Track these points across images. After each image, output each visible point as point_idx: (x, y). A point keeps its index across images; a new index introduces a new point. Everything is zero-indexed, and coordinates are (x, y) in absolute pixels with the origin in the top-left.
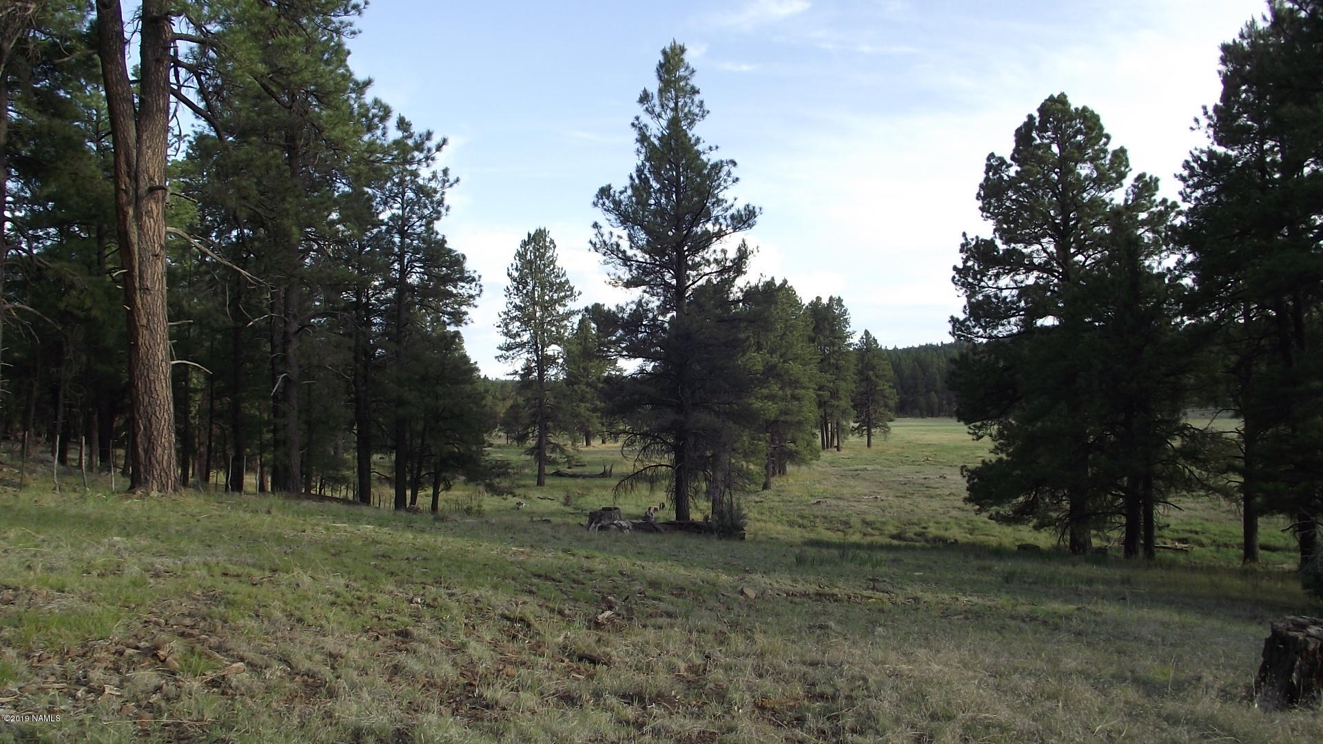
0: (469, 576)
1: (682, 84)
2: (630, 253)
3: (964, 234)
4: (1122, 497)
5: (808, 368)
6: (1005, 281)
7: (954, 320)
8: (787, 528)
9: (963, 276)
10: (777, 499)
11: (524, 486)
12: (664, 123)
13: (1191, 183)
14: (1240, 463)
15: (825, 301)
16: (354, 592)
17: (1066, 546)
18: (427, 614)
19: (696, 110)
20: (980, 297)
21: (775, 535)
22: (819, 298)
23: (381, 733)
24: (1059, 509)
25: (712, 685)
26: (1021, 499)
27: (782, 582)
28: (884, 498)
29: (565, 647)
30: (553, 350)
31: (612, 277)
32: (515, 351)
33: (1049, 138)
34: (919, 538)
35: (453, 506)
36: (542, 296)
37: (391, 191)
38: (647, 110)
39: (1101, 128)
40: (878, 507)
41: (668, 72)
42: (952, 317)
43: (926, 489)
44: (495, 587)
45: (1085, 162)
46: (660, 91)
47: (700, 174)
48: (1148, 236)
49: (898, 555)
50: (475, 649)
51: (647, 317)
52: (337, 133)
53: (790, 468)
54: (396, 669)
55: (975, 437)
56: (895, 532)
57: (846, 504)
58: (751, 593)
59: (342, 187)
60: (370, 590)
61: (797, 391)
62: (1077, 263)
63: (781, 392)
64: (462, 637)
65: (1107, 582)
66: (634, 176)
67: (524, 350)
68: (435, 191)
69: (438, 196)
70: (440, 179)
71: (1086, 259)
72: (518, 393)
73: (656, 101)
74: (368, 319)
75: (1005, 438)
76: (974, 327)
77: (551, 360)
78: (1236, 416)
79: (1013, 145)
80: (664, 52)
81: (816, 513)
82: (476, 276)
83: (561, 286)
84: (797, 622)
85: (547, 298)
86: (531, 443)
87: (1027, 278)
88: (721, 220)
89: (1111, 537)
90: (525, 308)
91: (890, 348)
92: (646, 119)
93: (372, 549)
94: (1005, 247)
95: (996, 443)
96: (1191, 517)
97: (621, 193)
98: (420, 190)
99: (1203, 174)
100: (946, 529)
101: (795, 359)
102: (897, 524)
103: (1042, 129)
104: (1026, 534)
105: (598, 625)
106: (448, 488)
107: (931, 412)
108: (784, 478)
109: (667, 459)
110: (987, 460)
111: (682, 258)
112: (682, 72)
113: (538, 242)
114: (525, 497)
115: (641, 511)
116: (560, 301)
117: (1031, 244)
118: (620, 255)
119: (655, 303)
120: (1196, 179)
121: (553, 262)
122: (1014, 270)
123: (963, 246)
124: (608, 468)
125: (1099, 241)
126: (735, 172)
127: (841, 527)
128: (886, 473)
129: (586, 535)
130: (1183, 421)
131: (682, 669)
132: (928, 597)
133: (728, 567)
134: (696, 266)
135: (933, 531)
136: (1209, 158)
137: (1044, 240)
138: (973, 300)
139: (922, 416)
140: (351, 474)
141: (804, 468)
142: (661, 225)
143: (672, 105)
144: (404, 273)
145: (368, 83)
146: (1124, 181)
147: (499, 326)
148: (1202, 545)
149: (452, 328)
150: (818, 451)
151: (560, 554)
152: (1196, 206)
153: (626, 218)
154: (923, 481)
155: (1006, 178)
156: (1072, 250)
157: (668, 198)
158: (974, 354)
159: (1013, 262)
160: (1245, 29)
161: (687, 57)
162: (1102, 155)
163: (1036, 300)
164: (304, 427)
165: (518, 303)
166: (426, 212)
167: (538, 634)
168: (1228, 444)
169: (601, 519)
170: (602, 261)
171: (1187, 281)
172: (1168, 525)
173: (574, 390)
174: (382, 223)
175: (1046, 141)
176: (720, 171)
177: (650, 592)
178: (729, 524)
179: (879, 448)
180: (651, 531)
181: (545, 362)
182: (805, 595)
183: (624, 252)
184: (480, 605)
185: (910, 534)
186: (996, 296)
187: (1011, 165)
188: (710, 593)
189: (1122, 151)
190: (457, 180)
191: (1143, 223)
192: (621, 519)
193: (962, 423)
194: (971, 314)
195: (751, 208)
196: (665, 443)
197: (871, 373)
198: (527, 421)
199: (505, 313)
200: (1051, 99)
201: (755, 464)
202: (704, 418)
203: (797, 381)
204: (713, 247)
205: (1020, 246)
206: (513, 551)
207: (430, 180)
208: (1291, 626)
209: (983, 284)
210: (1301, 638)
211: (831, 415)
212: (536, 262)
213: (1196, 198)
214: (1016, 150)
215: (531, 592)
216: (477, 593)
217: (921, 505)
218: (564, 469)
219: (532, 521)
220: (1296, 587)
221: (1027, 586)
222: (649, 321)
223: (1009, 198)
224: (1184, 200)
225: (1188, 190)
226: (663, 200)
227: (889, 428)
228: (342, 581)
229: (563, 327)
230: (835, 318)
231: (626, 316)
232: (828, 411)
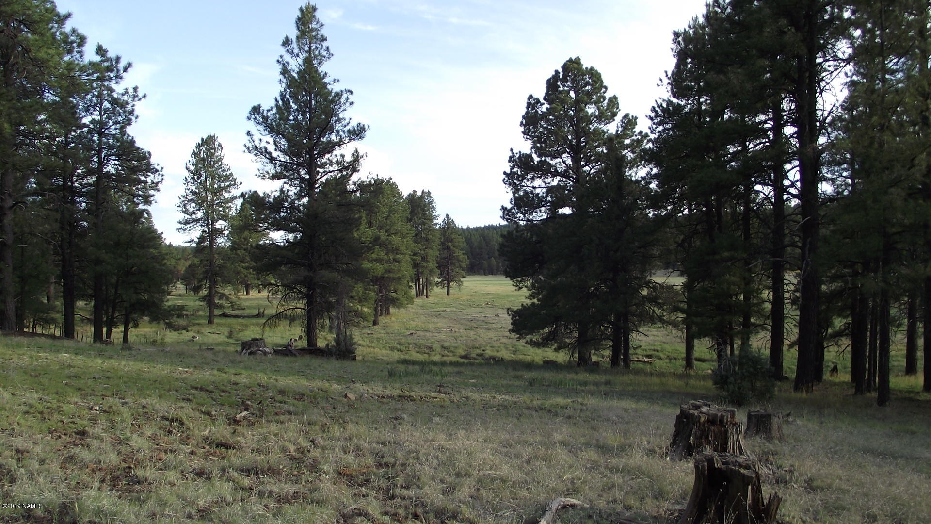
0: (140, 390)
1: (314, 34)
2: (275, 154)
3: (511, 150)
4: (610, 328)
5: (405, 240)
6: (538, 182)
7: (504, 209)
8: (389, 352)
9: (511, 179)
10: (383, 332)
11: (198, 324)
12: (300, 61)
13: (656, 121)
14: (684, 306)
15: (419, 193)
16: (45, 404)
17: (575, 361)
18: (103, 418)
19: (324, 53)
20: (521, 193)
21: (380, 357)
22: (414, 191)
23: (49, 506)
24: (571, 337)
25: (310, 460)
26: (546, 330)
27: (377, 388)
28: (457, 330)
29: (207, 438)
30: (220, 224)
31: (261, 172)
32: (191, 225)
33: (568, 86)
34: (479, 358)
35: (142, 340)
36: (212, 184)
37: (91, 101)
38: (288, 51)
39: (602, 82)
40: (453, 336)
41: (304, 24)
42: (502, 206)
43: (486, 324)
44: (160, 397)
45: (591, 104)
46: (298, 38)
47: (326, 100)
48: (630, 156)
49: (462, 369)
50: (137, 441)
51: (287, 202)
52: (42, 55)
53: (392, 310)
54: (71, 458)
55: (517, 288)
56: (463, 353)
57: (431, 335)
58: (352, 396)
59: (50, 97)
60: (59, 401)
61: (398, 256)
62: (585, 172)
63: (386, 257)
64: (129, 434)
65: (596, 384)
66: (279, 99)
67: (199, 224)
68: (127, 103)
69: (129, 107)
70: (131, 94)
71: (591, 169)
72: (195, 256)
73: (295, 45)
74: (72, 199)
75: (537, 290)
76: (517, 213)
77: (220, 232)
78: (682, 275)
79: (545, 90)
80: (301, 10)
81: (409, 341)
82: (159, 168)
83: (227, 177)
84: (382, 415)
85: (216, 186)
86: (204, 292)
87: (553, 180)
88: (341, 133)
89: (602, 355)
90: (199, 193)
91: (465, 227)
92: (287, 58)
93: (67, 371)
94: (538, 159)
95: (530, 292)
96: (655, 341)
97: (268, 111)
98: (115, 102)
99: (664, 116)
100: (498, 351)
101: (396, 234)
102: (465, 348)
103: (564, 80)
104: (550, 353)
105: (236, 422)
106: (136, 326)
107: (490, 271)
108: (388, 317)
109: (302, 304)
110: (524, 304)
111: (312, 159)
112: (314, 25)
113: (208, 144)
114: (198, 332)
115: (284, 342)
116: (226, 189)
117: (555, 158)
118: (268, 156)
119: (292, 191)
120: (659, 119)
121: (220, 160)
122: (544, 175)
123: (510, 157)
124: (262, 311)
125: (599, 157)
126: (352, 98)
127: (427, 351)
128: (459, 313)
129: (238, 358)
130: (648, 278)
131: (292, 450)
132: (475, 396)
133: (339, 380)
134: (323, 166)
135: (489, 352)
136: (668, 105)
137: (564, 155)
138: (517, 195)
139: (485, 274)
140: (60, 317)
141: (402, 310)
142: (299, 135)
143: (307, 48)
144: (101, 164)
145: (68, 16)
146: (615, 118)
147: (179, 206)
148: (660, 359)
149: (141, 207)
150: (412, 298)
151: (216, 372)
152: (659, 137)
153: (272, 130)
154: (484, 319)
155: (540, 112)
156: (582, 163)
157: (304, 115)
158: (517, 232)
159: (544, 170)
160: (692, 23)
161: (318, 14)
162: (602, 100)
163: (558, 196)
164: (17, 280)
165: (194, 189)
166: (120, 119)
167: (189, 429)
168: (677, 293)
169: (251, 347)
170: (254, 160)
171: (653, 186)
172: (641, 346)
173: (236, 254)
174: (85, 125)
175: (566, 88)
176: (340, 98)
177: (279, 398)
178: (344, 349)
179: (455, 296)
180: (287, 355)
181: (213, 233)
182: (391, 397)
183: (270, 154)
184: (146, 410)
185: (473, 355)
186: (532, 192)
187: (543, 104)
188: (322, 398)
189: (615, 98)
190: (145, 96)
191: (627, 147)
192: (265, 347)
193: (508, 279)
194: (515, 205)
195: (362, 125)
196: (300, 292)
197: (450, 244)
198: (201, 276)
199: (184, 197)
200: (570, 60)
201: (368, 308)
202: (326, 274)
203: (397, 249)
204: (335, 152)
205: (548, 159)
206: (180, 371)
207: (123, 95)
208: (691, 407)
209: (523, 184)
210: (696, 414)
211: (422, 273)
212: (208, 159)
213: (659, 132)
214: (547, 94)
215: (189, 400)
216: (144, 401)
217: (482, 335)
218: (229, 311)
219: (200, 349)
220: (710, 384)
221: (544, 387)
222: (289, 204)
223: (542, 126)
224: (652, 132)
225: (654, 126)
226: (300, 117)
227: (462, 282)
228: (36, 396)
229: (228, 208)
230: (425, 206)
231: (271, 200)
232: (420, 270)
